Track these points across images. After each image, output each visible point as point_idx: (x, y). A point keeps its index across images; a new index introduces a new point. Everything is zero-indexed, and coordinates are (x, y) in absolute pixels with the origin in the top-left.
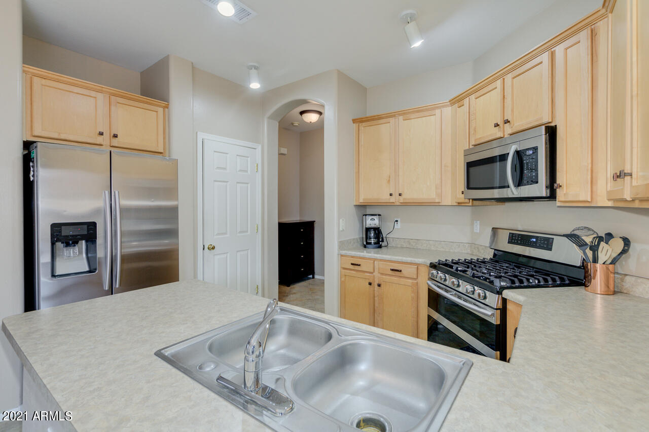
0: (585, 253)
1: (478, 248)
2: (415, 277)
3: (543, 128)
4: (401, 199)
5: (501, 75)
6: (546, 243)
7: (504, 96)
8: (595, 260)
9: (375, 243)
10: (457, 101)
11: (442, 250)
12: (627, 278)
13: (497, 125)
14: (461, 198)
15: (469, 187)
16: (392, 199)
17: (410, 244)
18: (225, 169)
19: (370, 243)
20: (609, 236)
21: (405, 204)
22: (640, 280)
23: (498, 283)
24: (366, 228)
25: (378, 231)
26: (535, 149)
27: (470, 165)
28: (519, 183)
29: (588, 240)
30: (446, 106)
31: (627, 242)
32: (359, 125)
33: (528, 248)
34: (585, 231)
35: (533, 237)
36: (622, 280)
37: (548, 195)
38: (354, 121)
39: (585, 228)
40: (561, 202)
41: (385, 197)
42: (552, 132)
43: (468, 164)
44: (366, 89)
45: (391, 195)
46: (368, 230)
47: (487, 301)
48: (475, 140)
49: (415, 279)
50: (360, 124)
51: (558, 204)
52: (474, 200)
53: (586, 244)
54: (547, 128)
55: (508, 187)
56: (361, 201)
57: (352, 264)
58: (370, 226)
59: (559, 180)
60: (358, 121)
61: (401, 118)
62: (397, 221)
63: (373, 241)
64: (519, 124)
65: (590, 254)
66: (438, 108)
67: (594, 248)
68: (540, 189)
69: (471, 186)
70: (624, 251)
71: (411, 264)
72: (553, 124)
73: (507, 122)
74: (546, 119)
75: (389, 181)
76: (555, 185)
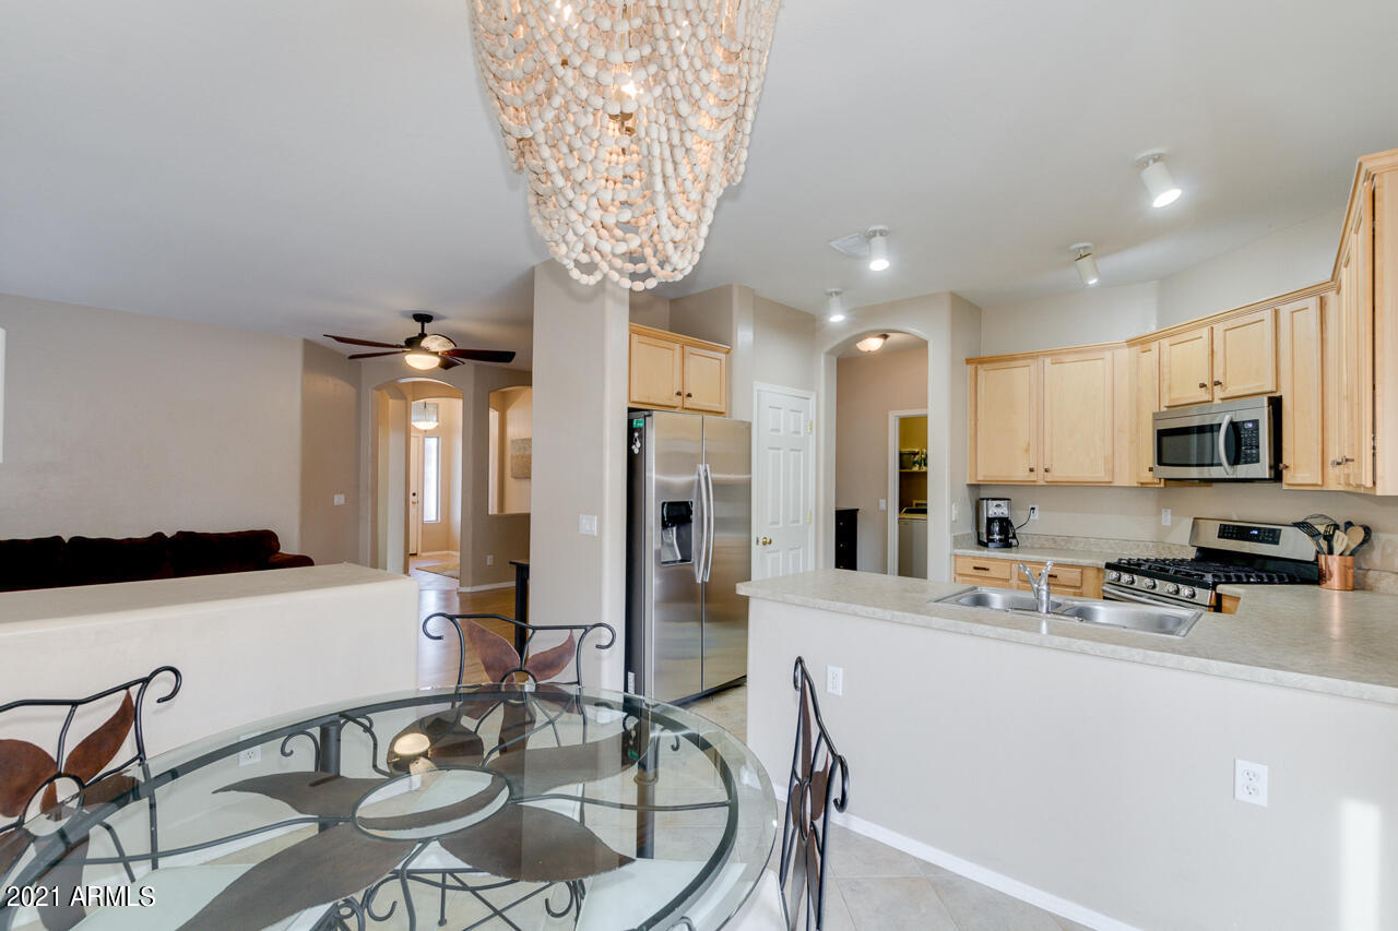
0: (1318, 544)
1: (1169, 548)
2: (1078, 584)
3: (1265, 399)
4: (1049, 477)
5: (1210, 323)
6: (1272, 536)
7: (1213, 351)
8: (1331, 552)
9: (1000, 540)
10: (1140, 342)
11: (1110, 551)
12: (1370, 573)
13: (1203, 386)
14: (1148, 477)
15: (1160, 462)
16: (1033, 477)
17: (1055, 542)
18: (778, 430)
19: (992, 541)
20: (1349, 524)
21: (1054, 486)
22: (1383, 574)
23: (1209, 578)
24: (988, 518)
25: (1005, 523)
26: (1256, 422)
27: (1162, 434)
28: (1235, 460)
29: (1322, 529)
30: (1121, 347)
31: (1367, 530)
32: (976, 368)
33: (1247, 543)
34: (1318, 520)
35: (1254, 528)
36: (1365, 576)
37: (1273, 476)
38: (968, 361)
39: (1321, 515)
40: (1289, 485)
41: (1020, 474)
42: (1276, 404)
43: (1159, 431)
44: (980, 309)
45: (1031, 470)
46: (990, 521)
47: (1197, 599)
48: (1171, 400)
49: (1079, 588)
50: (979, 366)
51: (1285, 487)
52: (1166, 480)
53: (1320, 534)
54: (1270, 399)
55: (1220, 465)
56: (980, 478)
57: (975, 568)
58: (994, 516)
59: (1286, 460)
60: (975, 361)
61: (1048, 360)
62: (1033, 509)
63: (997, 537)
64: (1233, 389)
65: (1324, 544)
66: (1109, 349)
67: (1329, 538)
68: (1262, 469)
69: (1165, 461)
70: (1365, 541)
71: (1072, 566)
72: (1277, 394)
73: (1218, 383)
74: (1269, 386)
75: (1027, 450)
76: (1281, 465)
